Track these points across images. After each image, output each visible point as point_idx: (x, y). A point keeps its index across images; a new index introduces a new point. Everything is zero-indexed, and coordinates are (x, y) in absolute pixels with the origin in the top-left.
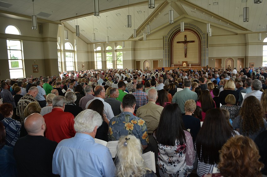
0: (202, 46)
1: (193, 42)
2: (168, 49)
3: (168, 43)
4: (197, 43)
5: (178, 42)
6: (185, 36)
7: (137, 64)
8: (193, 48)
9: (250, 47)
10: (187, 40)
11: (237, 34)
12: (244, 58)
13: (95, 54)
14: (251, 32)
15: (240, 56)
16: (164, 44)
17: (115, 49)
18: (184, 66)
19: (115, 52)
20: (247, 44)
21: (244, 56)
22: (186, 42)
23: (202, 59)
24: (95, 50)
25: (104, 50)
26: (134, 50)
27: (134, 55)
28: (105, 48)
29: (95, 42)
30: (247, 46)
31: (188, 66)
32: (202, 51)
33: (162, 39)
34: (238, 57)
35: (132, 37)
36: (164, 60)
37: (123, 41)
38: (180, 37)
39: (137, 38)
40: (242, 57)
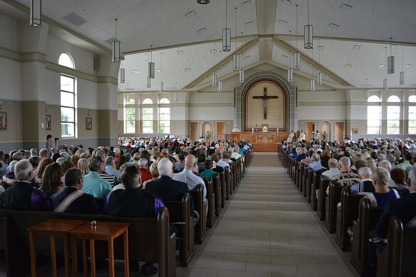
0: (289, 104)
1: (276, 97)
2: (241, 107)
3: (241, 98)
4: (281, 99)
5: (255, 98)
6: (265, 89)
7: (192, 126)
8: (276, 107)
9: (353, 108)
10: (268, 95)
11: (335, 90)
12: (344, 122)
13: (125, 109)
14: (352, 88)
15: (339, 119)
16: (236, 98)
17: (158, 103)
18: (264, 131)
19: (158, 108)
20: (348, 103)
21: (344, 119)
22: (265, 98)
23: (289, 122)
24: (125, 104)
25: (139, 104)
26: (189, 105)
27: (189, 113)
28: (142, 100)
29: (127, 91)
30: (348, 106)
31: (269, 131)
32: (289, 111)
33: (232, 92)
34: (336, 120)
35: (187, 87)
36: (235, 121)
37: (176, 91)
38: (258, 90)
39: (196, 89)
40: (341, 120)
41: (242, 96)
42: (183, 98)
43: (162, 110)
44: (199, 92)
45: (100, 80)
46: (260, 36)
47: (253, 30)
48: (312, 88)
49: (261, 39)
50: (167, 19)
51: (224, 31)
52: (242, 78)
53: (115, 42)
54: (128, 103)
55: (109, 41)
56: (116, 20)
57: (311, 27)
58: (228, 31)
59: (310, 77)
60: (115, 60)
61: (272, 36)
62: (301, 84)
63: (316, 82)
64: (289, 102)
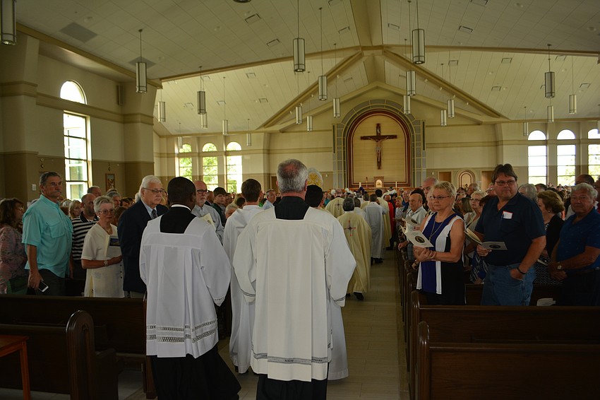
0: (414, 146)
1: (394, 137)
2: (344, 152)
3: (344, 139)
4: (401, 139)
5: (364, 138)
6: (378, 126)
7: (273, 182)
8: (394, 150)
9: (506, 149)
10: (382, 134)
11: (479, 123)
13: (177, 159)
14: (506, 120)
15: (488, 166)
16: (336, 140)
17: (225, 150)
19: (225, 157)
20: (500, 143)
22: (379, 138)
23: (414, 172)
24: (176, 151)
25: (197, 151)
26: (269, 152)
27: (269, 163)
28: (201, 147)
29: (179, 133)
30: (500, 147)
31: (385, 186)
32: (414, 157)
33: (330, 130)
34: (482, 168)
35: (265, 125)
36: (336, 173)
37: (249, 132)
38: (368, 127)
39: (277, 128)
40: (489, 168)
41: (344, 136)
42: (259, 142)
43: (231, 159)
44: (283, 132)
45: (127, 119)
46: (364, 48)
48: (442, 122)
49: (366, 53)
50: (218, 27)
51: (295, 41)
52: (337, 112)
53: (139, 63)
54: (181, 151)
55: (133, 63)
56: (140, 31)
57: (421, 32)
58: (301, 42)
59: (441, 106)
60: (139, 90)
61: (381, 47)
62: (429, 115)
63: (447, 112)
64: (414, 144)
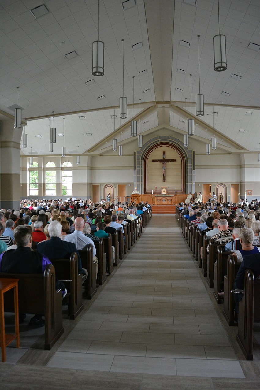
0: (187, 167)
1: (174, 161)
2: (141, 170)
3: (141, 161)
4: (179, 162)
5: (154, 161)
6: (164, 153)
7: (94, 188)
9: (247, 170)
10: (167, 159)
11: (229, 153)
12: (239, 184)
13: (28, 173)
14: (248, 151)
16: (136, 162)
17: (61, 167)
18: (163, 193)
19: (61, 171)
20: (243, 166)
21: (239, 181)
22: (164, 161)
23: (187, 184)
24: (28, 167)
25: (42, 167)
26: (91, 168)
27: (91, 176)
28: (45, 163)
29: (30, 154)
30: (243, 168)
31: (168, 193)
32: (187, 174)
33: (133, 155)
34: (231, 182)
35: (89, 151)
36: (135, 183)
37: (79, 155)
38: (157, 154)
39: (97, 152)
40: (236, 182)
41: (141, 159)
42: (85, 161)
43: (65, 173)
44: (101, 156)
45: (3, 145)
46: (158, 103)
47: (151, 97)
48: (207, 152)
49: (159, 106)
50: (68, 87)
51: (121, 99)
52: (141, 143)
53: (16, 109)
54: (31, 166)
55: (11, 108)
56: (18, 88)
57: (202, 96)
58: (125, 99)
59: (206, 142)
60: (16, 127)
61: (169, 102)
62: (197, 148)
63: (211, 146)
64: (187, 165)
